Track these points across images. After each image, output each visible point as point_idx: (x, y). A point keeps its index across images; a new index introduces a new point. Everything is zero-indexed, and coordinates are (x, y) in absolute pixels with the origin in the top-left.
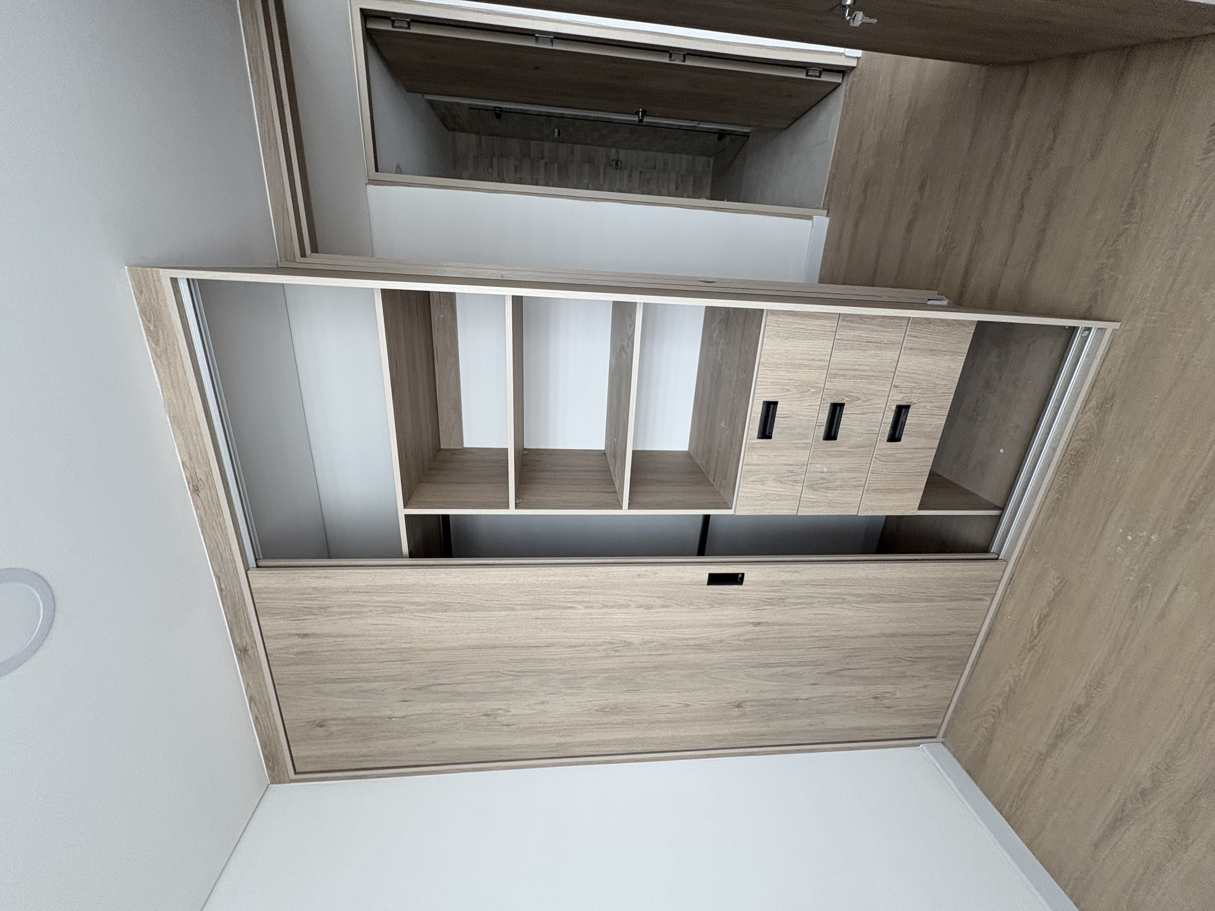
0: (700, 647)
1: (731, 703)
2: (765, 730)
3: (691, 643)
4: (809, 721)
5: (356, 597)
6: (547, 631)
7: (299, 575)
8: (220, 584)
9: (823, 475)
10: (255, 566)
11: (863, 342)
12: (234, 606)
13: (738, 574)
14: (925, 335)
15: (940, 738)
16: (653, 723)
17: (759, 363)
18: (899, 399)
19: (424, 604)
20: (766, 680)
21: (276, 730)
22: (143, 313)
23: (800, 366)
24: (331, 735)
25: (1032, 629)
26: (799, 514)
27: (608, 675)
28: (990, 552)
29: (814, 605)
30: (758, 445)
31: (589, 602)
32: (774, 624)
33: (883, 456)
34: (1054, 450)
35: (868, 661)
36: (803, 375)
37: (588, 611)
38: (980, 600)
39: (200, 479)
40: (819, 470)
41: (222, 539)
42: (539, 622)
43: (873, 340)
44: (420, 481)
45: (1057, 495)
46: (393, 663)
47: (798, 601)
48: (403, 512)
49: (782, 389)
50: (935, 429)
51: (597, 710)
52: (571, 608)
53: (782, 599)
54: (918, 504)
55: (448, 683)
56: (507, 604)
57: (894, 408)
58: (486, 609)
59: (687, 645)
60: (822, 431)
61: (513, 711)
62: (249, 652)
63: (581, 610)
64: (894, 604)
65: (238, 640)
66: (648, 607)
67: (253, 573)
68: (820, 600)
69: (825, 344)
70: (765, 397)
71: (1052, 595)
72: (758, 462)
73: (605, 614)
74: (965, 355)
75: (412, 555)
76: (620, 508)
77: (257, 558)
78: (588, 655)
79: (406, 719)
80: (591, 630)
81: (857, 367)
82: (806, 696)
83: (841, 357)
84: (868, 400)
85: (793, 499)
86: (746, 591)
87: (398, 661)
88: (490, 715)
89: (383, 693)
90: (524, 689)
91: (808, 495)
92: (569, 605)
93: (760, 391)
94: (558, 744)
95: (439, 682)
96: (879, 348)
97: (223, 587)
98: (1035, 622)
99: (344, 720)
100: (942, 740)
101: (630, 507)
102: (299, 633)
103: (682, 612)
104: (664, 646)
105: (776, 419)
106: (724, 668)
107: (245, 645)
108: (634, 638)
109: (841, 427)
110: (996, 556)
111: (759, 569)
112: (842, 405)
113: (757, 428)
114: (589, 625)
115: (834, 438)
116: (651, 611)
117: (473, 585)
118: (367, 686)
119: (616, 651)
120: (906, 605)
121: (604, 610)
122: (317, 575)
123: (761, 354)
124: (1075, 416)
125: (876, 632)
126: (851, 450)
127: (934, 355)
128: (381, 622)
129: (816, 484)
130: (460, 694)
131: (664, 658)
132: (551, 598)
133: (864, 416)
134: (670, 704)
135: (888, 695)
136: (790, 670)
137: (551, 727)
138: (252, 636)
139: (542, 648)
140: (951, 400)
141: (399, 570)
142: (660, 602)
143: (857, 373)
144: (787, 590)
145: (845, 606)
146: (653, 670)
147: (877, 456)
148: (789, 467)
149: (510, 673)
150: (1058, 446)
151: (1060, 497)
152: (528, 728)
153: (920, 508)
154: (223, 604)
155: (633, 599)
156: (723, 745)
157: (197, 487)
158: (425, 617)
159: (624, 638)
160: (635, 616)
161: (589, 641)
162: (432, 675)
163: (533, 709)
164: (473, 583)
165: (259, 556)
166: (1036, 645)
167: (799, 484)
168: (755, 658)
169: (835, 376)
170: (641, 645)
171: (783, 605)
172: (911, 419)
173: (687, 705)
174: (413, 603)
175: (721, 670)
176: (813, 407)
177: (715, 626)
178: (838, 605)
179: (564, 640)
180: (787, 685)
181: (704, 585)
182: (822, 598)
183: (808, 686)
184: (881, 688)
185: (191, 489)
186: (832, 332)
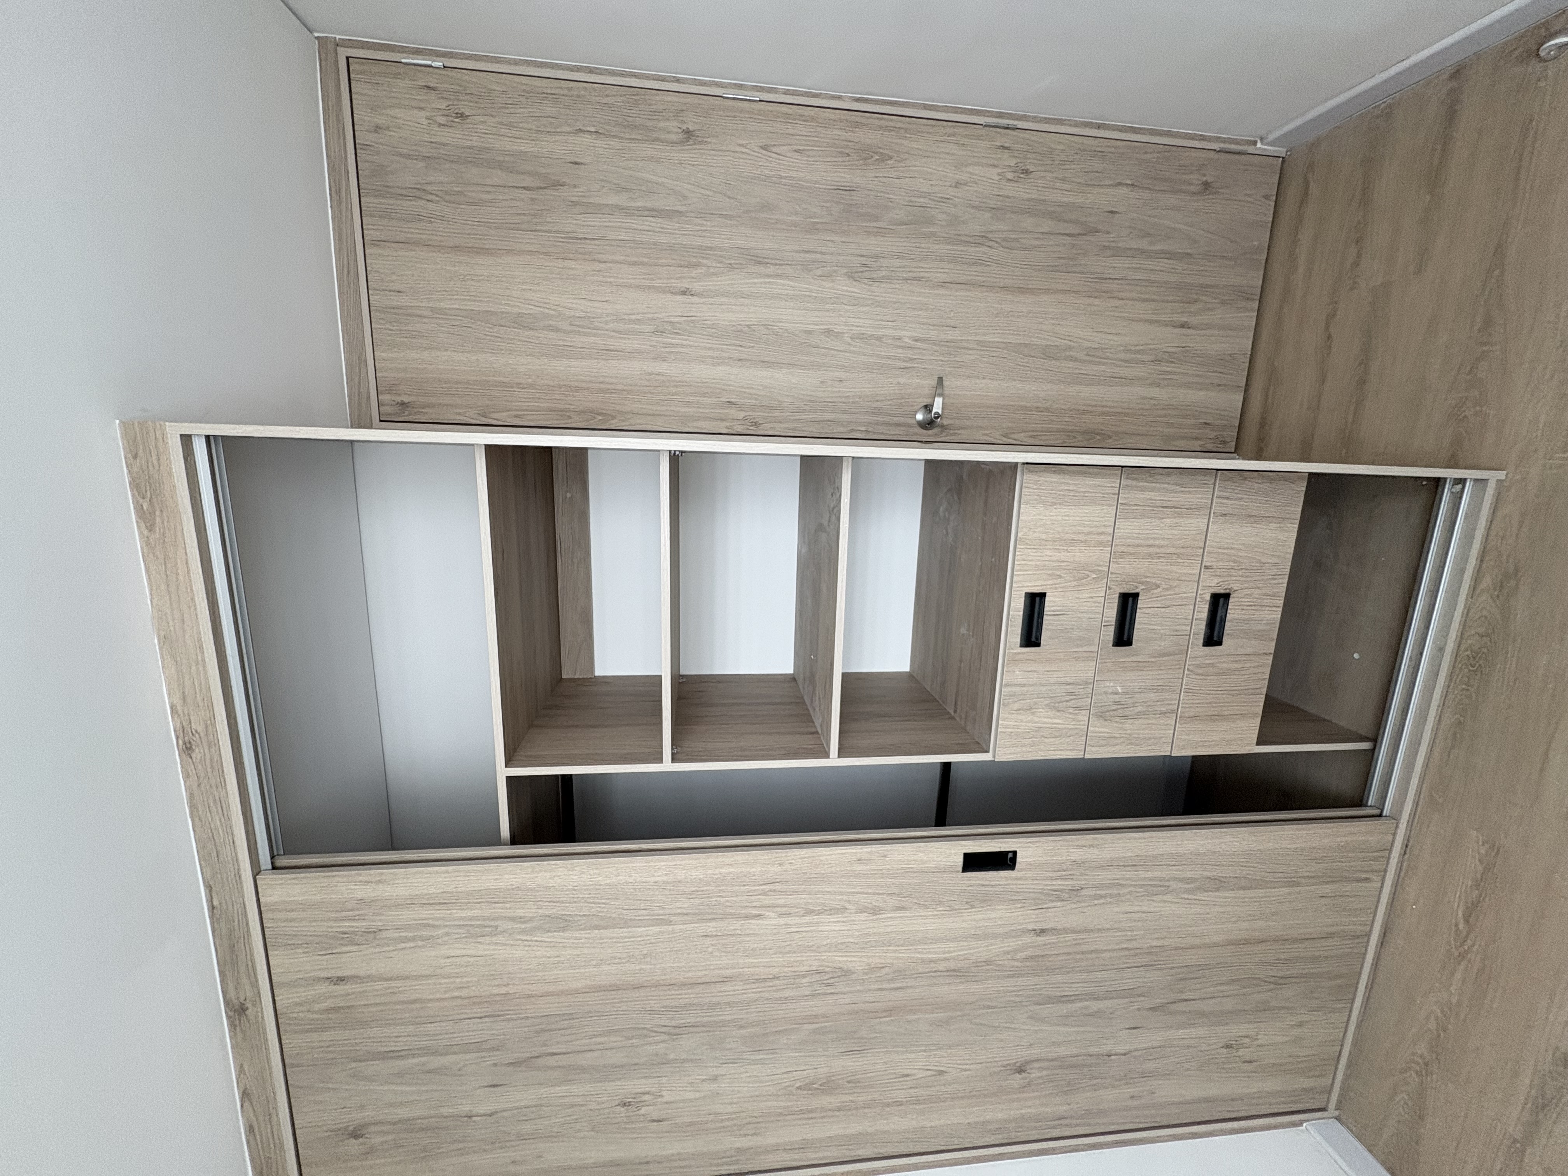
0: (955, 973)
1: (1008, 1065)
2: (1063, 1109)
3: (942, 966)
4: (1131, 1090)
5: (425, 913)
6: (721, 957)
7: (337, 879)
8: (212, 898)
9: (1117, 698)
10: (270, 867)
11: (1157, 507)
12: (231, 932)
13: (1008, 852)
14: (1240, 496)
15: (1332, 1111)
16: (888, 1105)
17: (1016, 540)
18: (1213, 584)
19: (531, 919)
20: (1059, 1025)
21: (282, 1147)
22: (135, 485)
23: (1073, 542)
24: (370, 1152)
25: (1456, 925)
26: (1087, 756)
27: (817, 1026)
28: (1366, 806)
29: (1123, 899)
30: (1021, 656)
31: (785, 906)
32: (1066, 931)
33: (1198, 666)
34: (1441, 650)
35: (1212, 986)
36: (1080, 555)
37: (782, 921)
38: (1367, 880)
39: (196, 731)
40: (1110, 691)
41: (222, 825)
42: (708, 941)
43: (1169, 504)
44: (531, 726)
45: (1457, 716)
46: (478, 1020)
47: (1098, 892)
48: (503, 772)
49: (1050, 575)
50: (1268, 627)
51: (799, 1088)
52: (758, 916)
53: (1075, 890)
54: (1255, 737)
55: (564, 1050)
56: (658, 915)
57: (1208, 597)
58: (626, 923)
59: (935, 971)
60: (1110, 633)
61: (667, 1096)
62: (247, 1012)
63: (772, 920)
64: (1242, 892)
65: (232, 994)
66: (876, 911)
67: (267, 880)
68: (1132, 889)
69: (1105, 511)
70: (1028, 586)
71: (1480, 868)
72: (1024, 681)
73: (809, 924)
74: (1298, 521)
75: (515, 840)
76: (826, 755)
77: (275, 853)
78: (787, 993)
79: (494, 1117)
80: (789, 952)
81: (1151, 542)
82: (1121, 1049)
83: (1128, 528)
84: (1171, 587)
85: (1077, 734)
86: (1020, 879)
87: (486, 1017)
88: (629, 1104)
89: (460, 1073)
90: (684, 1056)
91: (1099, 728)
92: (755, 912)
93: (1021, 578)
94: (738, 1150)
95: (551, 1051)
96: (1180, 515)
97: (216, 903)
98: (1460, 914)
99: (394, 1124)
100: (1337, 1113)
101: (841, 753)
102: (330, 975)
103: (926, 917)
104: (900, 973)
105: (1045, 617)
106: (994, 1007)
107: (242, 1000)
108: (856, 962)
109: (1136, 626)
110: (1377, 812)
111: (1038, 844)
112: (1136, 596)
113: (1019, 631)
114: (786, 944)
115: (1129, 643)
116: (880, 916)
117: (607, 884)
118: (436, 1062)
119: (828, 985)
120: (1260, 892)
121: (807, 919)
122: (364, 879)
123: (1017, 527)
124: (1463, 602)
125: (1216, 939)
126: (1153, 660)
127: (1255, 522)
128: (464, 952)
129: (1108, 711)
130: (583, 1069)
131: (900, 994)
132: (728, 901)
133: (1167, 610)
134: (914, 1072)
135: (1247, 1040)
136: (1095, 1006)
137: (728, 1119)
138: (255, 984)
139: (713, 985)
140: (1285, 585)
141: (493, 866)
142: (893, 902)
143: (1151, 550)
144: (1082, 874)
145: (1168, 897)
146: (885, 1014)
147: (1191, 668)
148: (1068, 687)
149: (664, 1029)
150: (1445, 644)
151: (1462, 719)
152: (691, 1124)
153: (1259, 743)
154: (213, 932)
155: (851, 898)
156: (998, 1139)
157: (190, 743)
158: (532, 941)
159: (840, 962)
160: (855, 927)
161: (786, 969)
162: (539, 1039)
163: (698, 1091)
164: (608, 882)
165: (278, 849)
166: (1467, 952)
167: (1084, 712)
168: (1041, 989)
169: (1122, 555)
170: (866, 974)
171: (1077, 899)
172: (1234, 613)
173: (941, 1073)
174: (513, 919)
175: (990, 1011)
176: (1095, 599)
177: (976, 937)
178: (1160, 897)
179: (747, 970)
180: (1090, 1032)
181: (958, 872)
182: (1135, 886)
183: (1124, 1031)
184: (1236, 1030)
185: (180, 747)
186: (1114, 494)
